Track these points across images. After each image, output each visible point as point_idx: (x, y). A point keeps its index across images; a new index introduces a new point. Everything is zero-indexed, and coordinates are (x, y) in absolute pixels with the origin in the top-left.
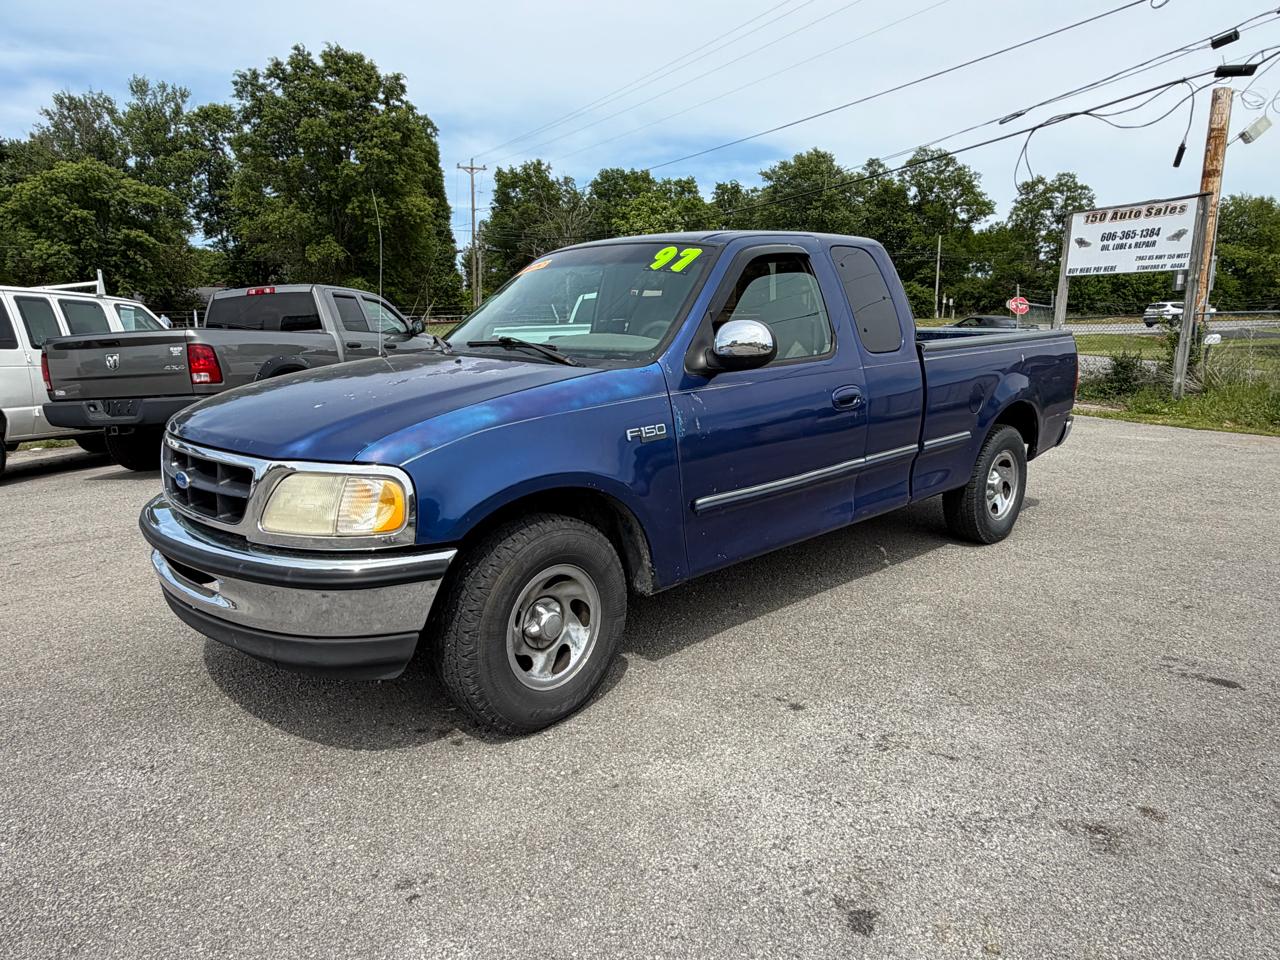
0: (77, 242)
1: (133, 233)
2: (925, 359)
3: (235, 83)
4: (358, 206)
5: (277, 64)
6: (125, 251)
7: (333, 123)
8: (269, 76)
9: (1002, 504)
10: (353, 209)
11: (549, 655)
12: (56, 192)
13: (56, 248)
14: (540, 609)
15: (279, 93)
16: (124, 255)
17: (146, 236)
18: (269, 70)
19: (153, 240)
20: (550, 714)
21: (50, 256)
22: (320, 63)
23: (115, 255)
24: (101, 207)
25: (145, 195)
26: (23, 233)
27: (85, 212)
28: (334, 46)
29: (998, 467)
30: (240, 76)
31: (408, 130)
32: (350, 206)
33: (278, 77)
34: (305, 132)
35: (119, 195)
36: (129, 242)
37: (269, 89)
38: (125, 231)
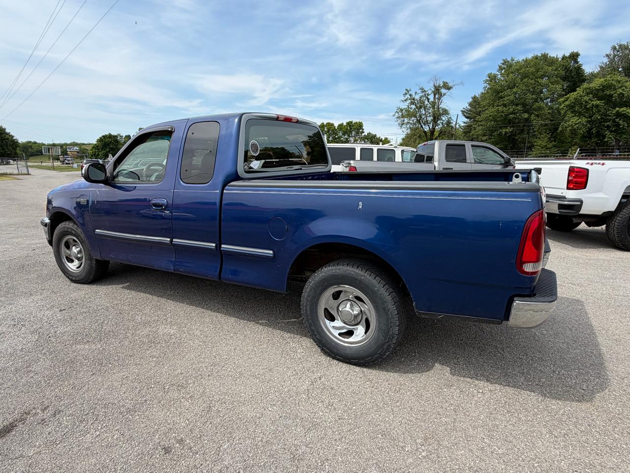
0: (591, 117)
1: (621, 110)
6: (615, 119)
12: (588, 94)
13: (580, 120)
14: (74, 248)
17: (628, 110)
21: (576, 124)
23: (609, 121)
24: (608, 99)
26: (570, 114)
27: (599, 102)
35: (620, 91)
36: (618, 115)
38: (617, 109)
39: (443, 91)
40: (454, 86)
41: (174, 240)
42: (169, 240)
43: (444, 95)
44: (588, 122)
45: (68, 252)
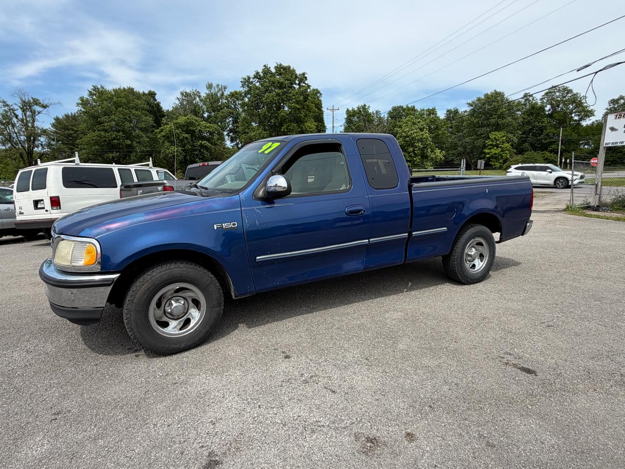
0: (184, 147)
1: (203, 142)
2: (413, 192)
3: (242, 82)
4: (286, 128)
5: (258, 73)
6: (200, 149)
7: (278, 95)
8: (254, 78)
9: (479, 264)
10: (284, 129)
11: (180, 322)
12: (178, 128)
13: (177, 149)
14: (173, 302)
15: (258, 84)
16: (200, 151)
17: (208, 143)
18: (254, 75)
19: (210, 145)
20: (174, 348)
21: (174, 152)
22: (273, 71)
23: (197, 151)
24: (192, 133)
25: (208, 127)
26: (167, 144)
27: (187, 135)
28: (279, 64)
29: (475, 246)
30: (243, 79)
32: (283, 128)
33: (258, 78)
34: (266, 99)
35: (199, 128)
36: (202, 146)
37: (254, 83)
38: (200, 142)
39: (37, 108)
40: (51, 104)
41: (371, 240)
42: (367, 241)
43: (39, 113)
44: (182, 150)
45: (159, 312)
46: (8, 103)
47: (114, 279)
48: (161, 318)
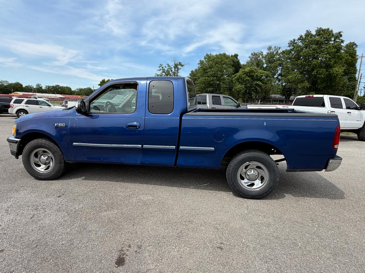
0: (246, 85)
1: (258, 82)
2: (183, 118)
3: (289, 43)
4: (316, 72)
5: (301, 36)
6: (255, 86)
7: (314, 49)
8: (298, 40)
9: (258, 185)
10: (314, 73)
12: (244, 74)
13: (242, 86)
14: (42, 156)
15: (300, 44)
16: (255, 88)
17: (260, 83)
18: (298, 38)
19: (261, 84)
21: (240, 88)
22: (314, 33)
23: (253, 87)
24: (252, 77)
25: (262, 73)
27: (249, 78)
28: (319, 28)
29: (255, 168)
30: (290, 41)
31: (339, 48)
32: (314, 72)
33: (300, 40)
34: (303, 53)
35: (256, 74)
36: (256, 84)
37: (297, 43)
38: (256, 82)
39: (179, 67)
40: (185, 64)
41: (144, 146)
42: (141, 146)
43: (180, 69)
44: (245, 87)
45: (37, 160)
46: (170, 65)
47: (17, 141)
48: (38, 162)
